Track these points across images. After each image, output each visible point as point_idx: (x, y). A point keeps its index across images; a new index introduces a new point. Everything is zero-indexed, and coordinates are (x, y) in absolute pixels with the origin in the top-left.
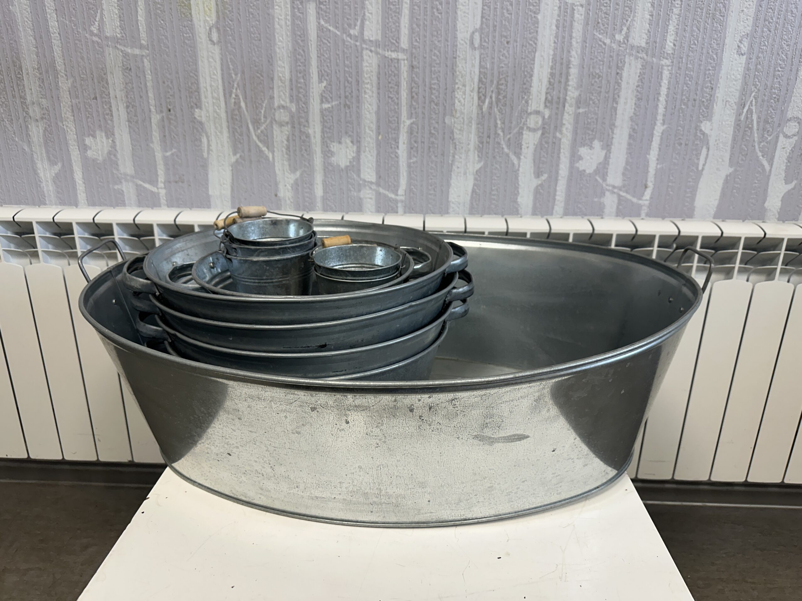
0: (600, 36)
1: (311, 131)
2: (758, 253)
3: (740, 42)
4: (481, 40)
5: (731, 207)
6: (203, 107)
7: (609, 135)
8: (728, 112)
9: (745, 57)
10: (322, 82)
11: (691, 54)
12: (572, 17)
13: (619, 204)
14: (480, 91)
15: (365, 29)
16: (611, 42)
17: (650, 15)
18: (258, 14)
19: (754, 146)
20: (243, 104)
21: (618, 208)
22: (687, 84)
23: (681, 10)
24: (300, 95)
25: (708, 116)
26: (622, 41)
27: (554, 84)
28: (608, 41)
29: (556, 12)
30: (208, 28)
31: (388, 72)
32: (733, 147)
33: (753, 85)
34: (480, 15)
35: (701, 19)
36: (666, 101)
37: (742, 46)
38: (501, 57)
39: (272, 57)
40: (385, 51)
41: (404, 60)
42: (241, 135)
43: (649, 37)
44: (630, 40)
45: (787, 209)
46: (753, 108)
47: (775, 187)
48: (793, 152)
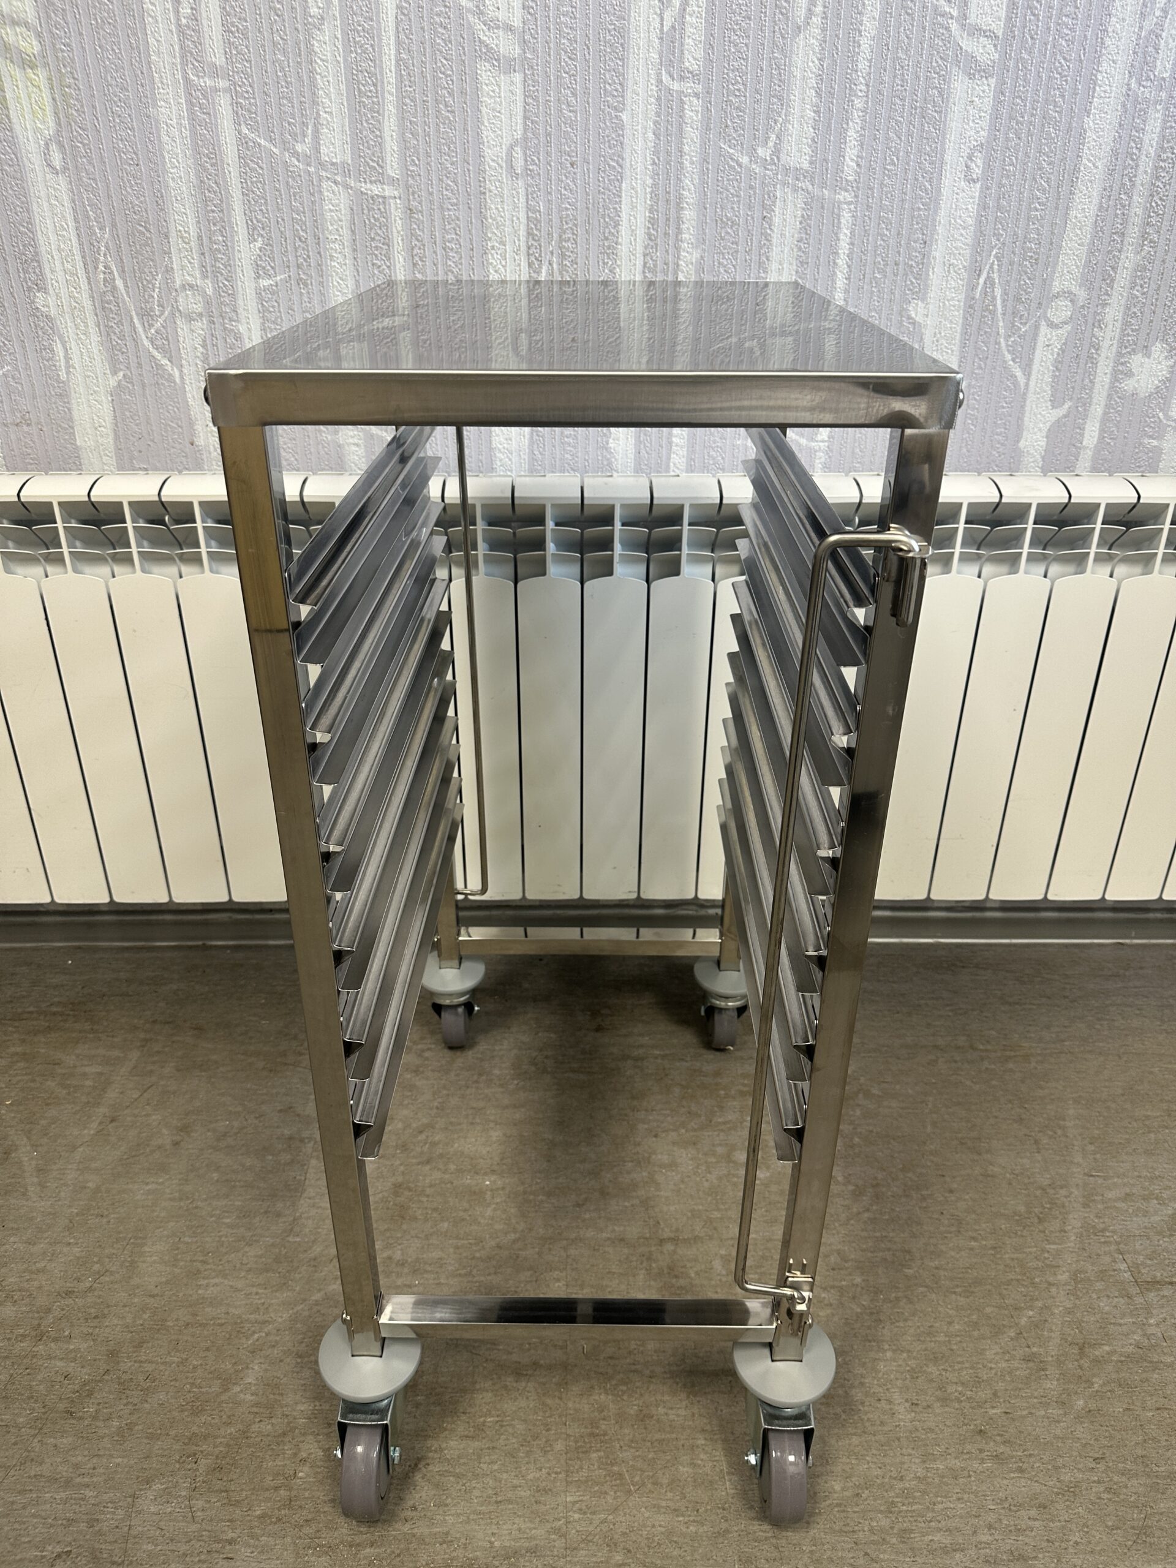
0: (731, 151)
1: (242, 328)
2: (991, 528)
3: (970, 158)
4: (526, 161)
5: (964, 450)
6: (50, 286)
8: (952, 282)
9: (978, 185)
10: (255, 240)
11: (887, 181)
12: (682, 116)
14: (531, 252)
15: (322, 142)
16: (751, 160)
17: (815, 112)
18: (129, 115)
19: (999, 343)
20: (119, 283)
22: (882, 236)
23: (867, 103)
24: (218, 265)
25: (921, 294)
26: (768, 158)
27: (656, 238)
28: (745, 160)
29: (653, 107)
30: (42, 143)
31: (369, 220)
32: (963, 346)
33: (994, 235)
34: (522, 114)
35: (902, 117)
36: (849, 266)
37: (973, 165)
38: (563, 192)
39: (162, 196)
40: (360, 181)
41: (395, 197)
42: (122, 337)
43: (815, 151)
44: (783, 156)
45: (1057, 451)
46: (996, 276)
47: (1035, 414)
48: (1063, 351)
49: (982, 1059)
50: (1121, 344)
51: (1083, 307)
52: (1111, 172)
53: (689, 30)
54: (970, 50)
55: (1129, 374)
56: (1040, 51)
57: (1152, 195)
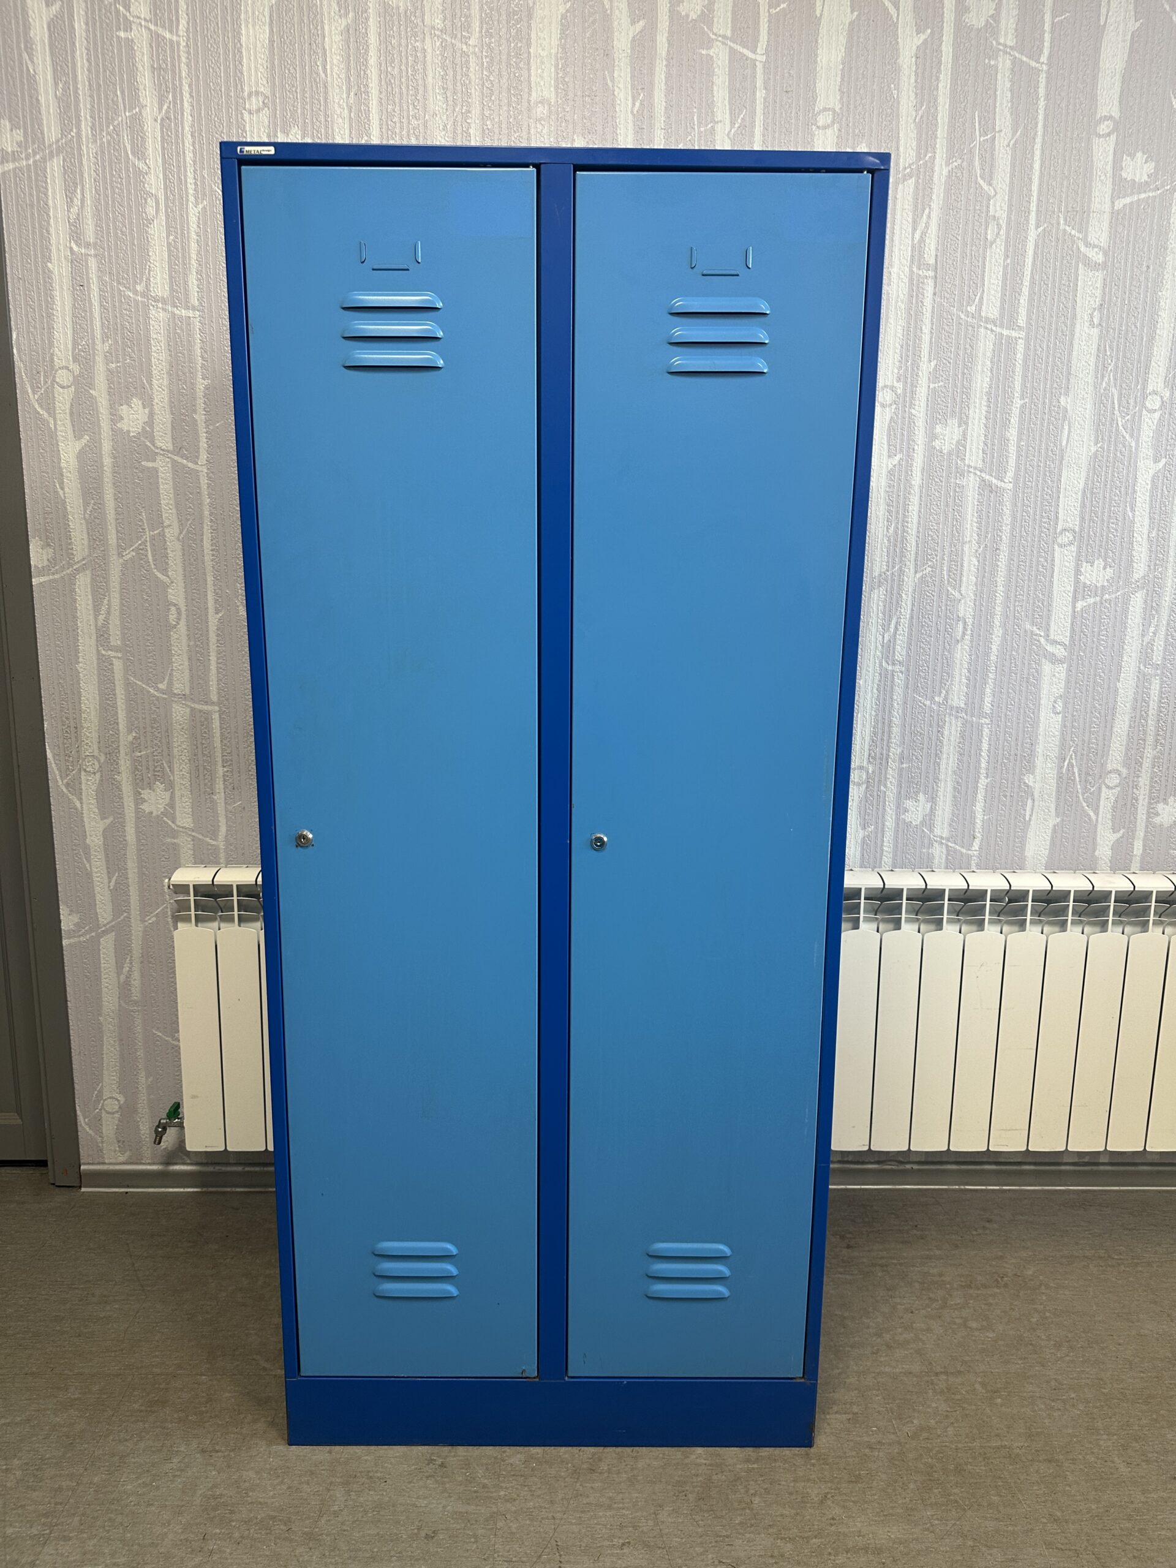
0: (920, 698)
2: (1089, 905)
3: (1055, 702)
5: (1062, 856)
7: (933, 788)
8: (1050, 765)
9: (1061, 715)
11: (1008, 713)
12: (893, 681)
13: (948, 854)
16: (931, 703)
17: (967, 680)
19: (1079, 797)
21: (947, 859)
22: (1007, 740)
23: (996, 675)
25: (1031, 770)
26: (941, 702)
28: (928, 703)
29: (877, 678)
32: (1057, 798)
33: (1071, 740)
35: (1016, 682)
36: (988, 756)
37: (1057, 706)
43: (967, 699)
44: (949, 701)
45: (1119, 857)
46: (1074, 761)
47: (1103, 836)
48: (1117, 802)
49: (1119, 1265)
50: (1151, 798)
51: (1126, 778)
52: (1135, 709)
53: (898, 642)
54: (1051, 651)
55: (1157, 814)
56: (1089, 652)
57: (1159, 720)
